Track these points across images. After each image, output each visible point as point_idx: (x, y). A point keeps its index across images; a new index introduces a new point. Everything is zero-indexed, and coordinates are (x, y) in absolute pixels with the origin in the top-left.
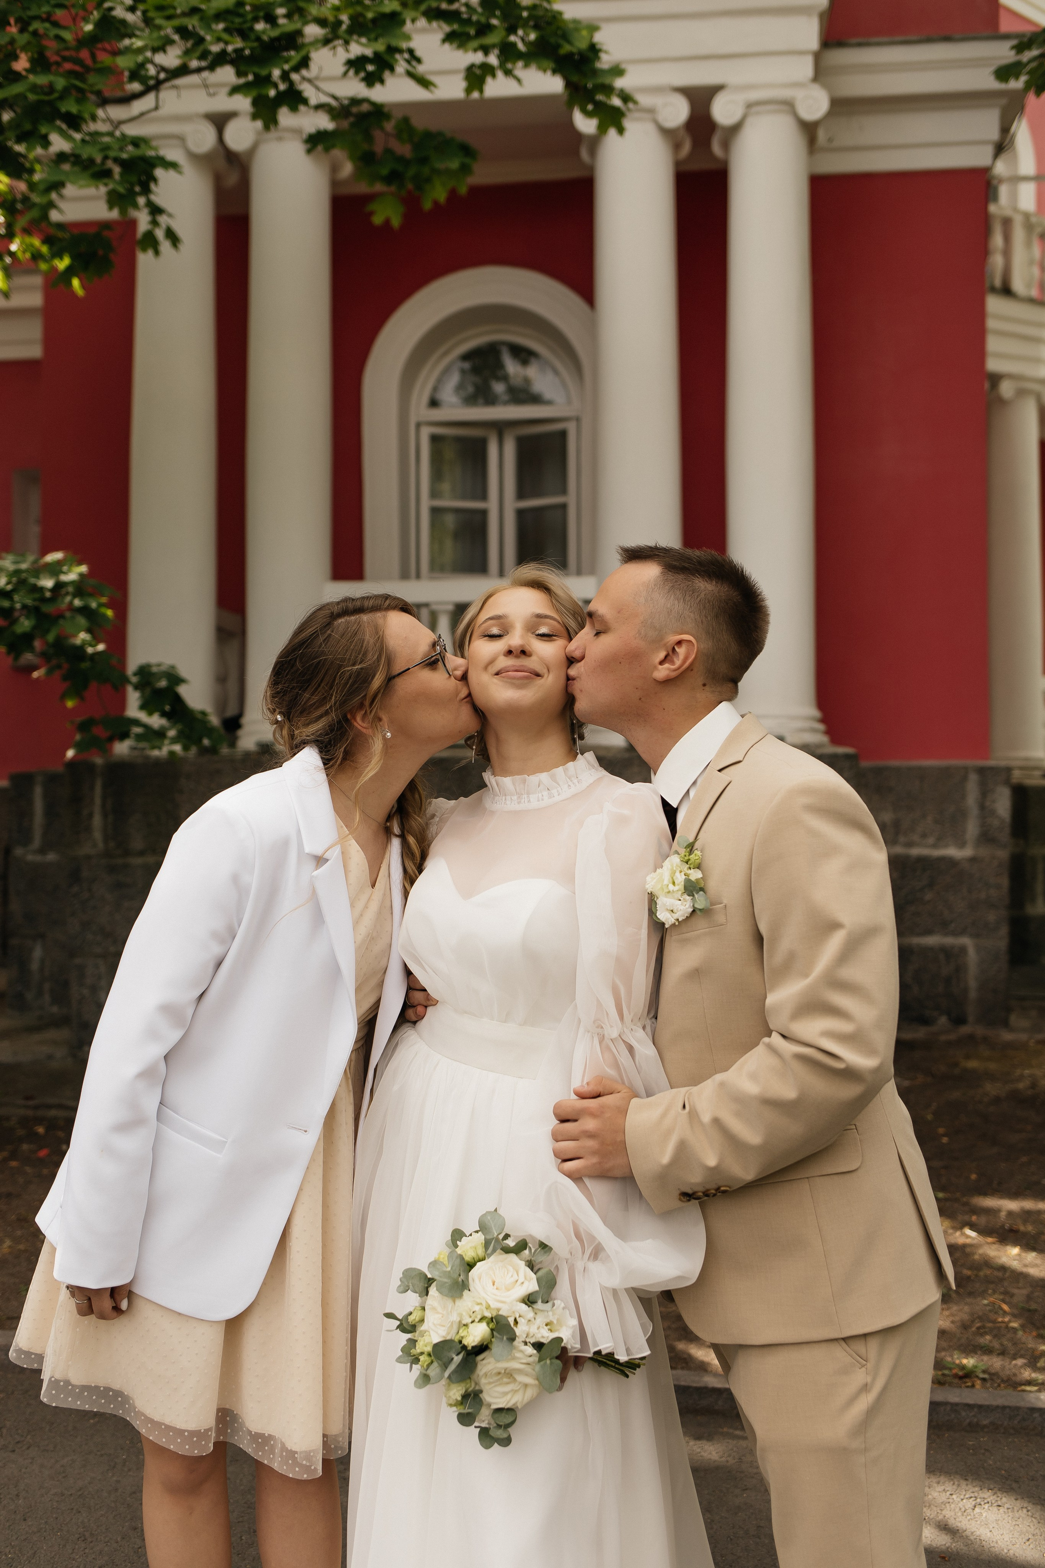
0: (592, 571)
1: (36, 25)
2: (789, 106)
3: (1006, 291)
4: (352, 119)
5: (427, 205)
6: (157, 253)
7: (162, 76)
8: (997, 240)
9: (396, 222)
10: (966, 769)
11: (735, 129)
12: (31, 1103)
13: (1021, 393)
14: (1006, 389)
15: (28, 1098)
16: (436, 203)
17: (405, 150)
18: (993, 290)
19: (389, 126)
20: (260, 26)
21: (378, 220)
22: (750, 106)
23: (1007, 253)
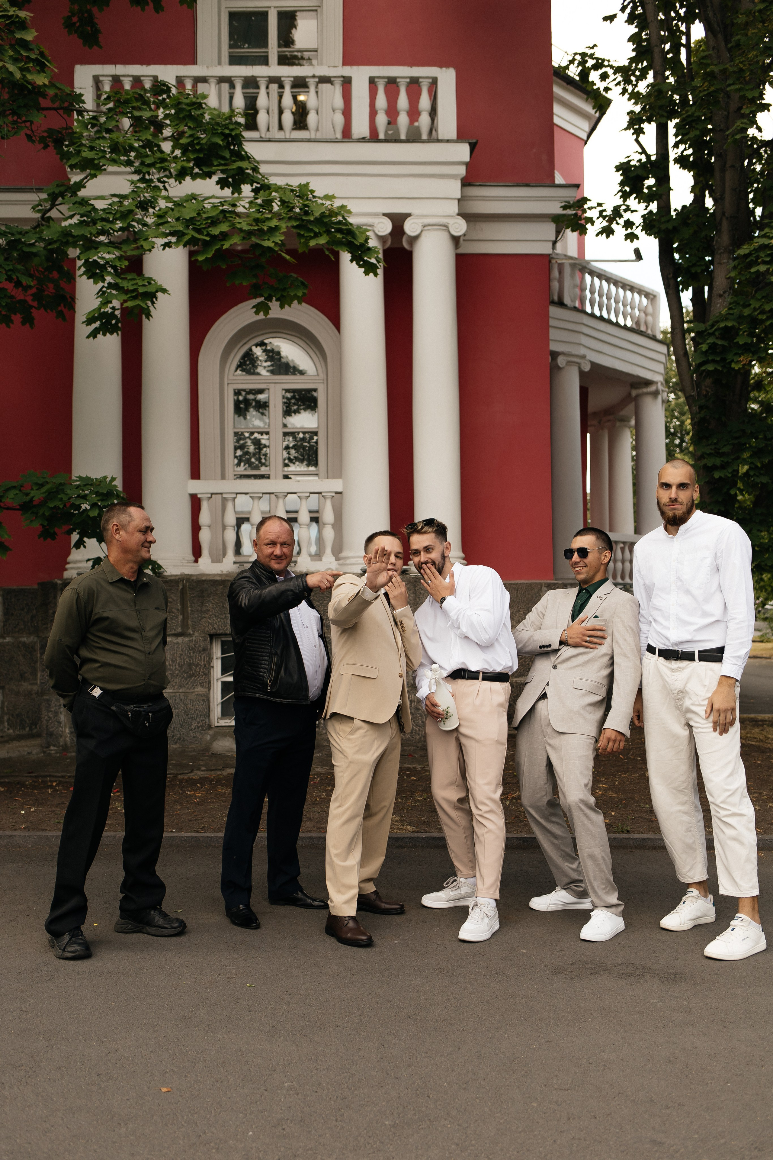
0: (340, 476)
2: (446, 227)
3: (561, 304)
8: (555, 273)
10: (541, 584)
11: (416, 238)
12: (32, 775)
13: (569, 363)
14: (561, 361)
15: (30, 773)
18: (553, 303)
22: (424, 226)
23: (561, 281)
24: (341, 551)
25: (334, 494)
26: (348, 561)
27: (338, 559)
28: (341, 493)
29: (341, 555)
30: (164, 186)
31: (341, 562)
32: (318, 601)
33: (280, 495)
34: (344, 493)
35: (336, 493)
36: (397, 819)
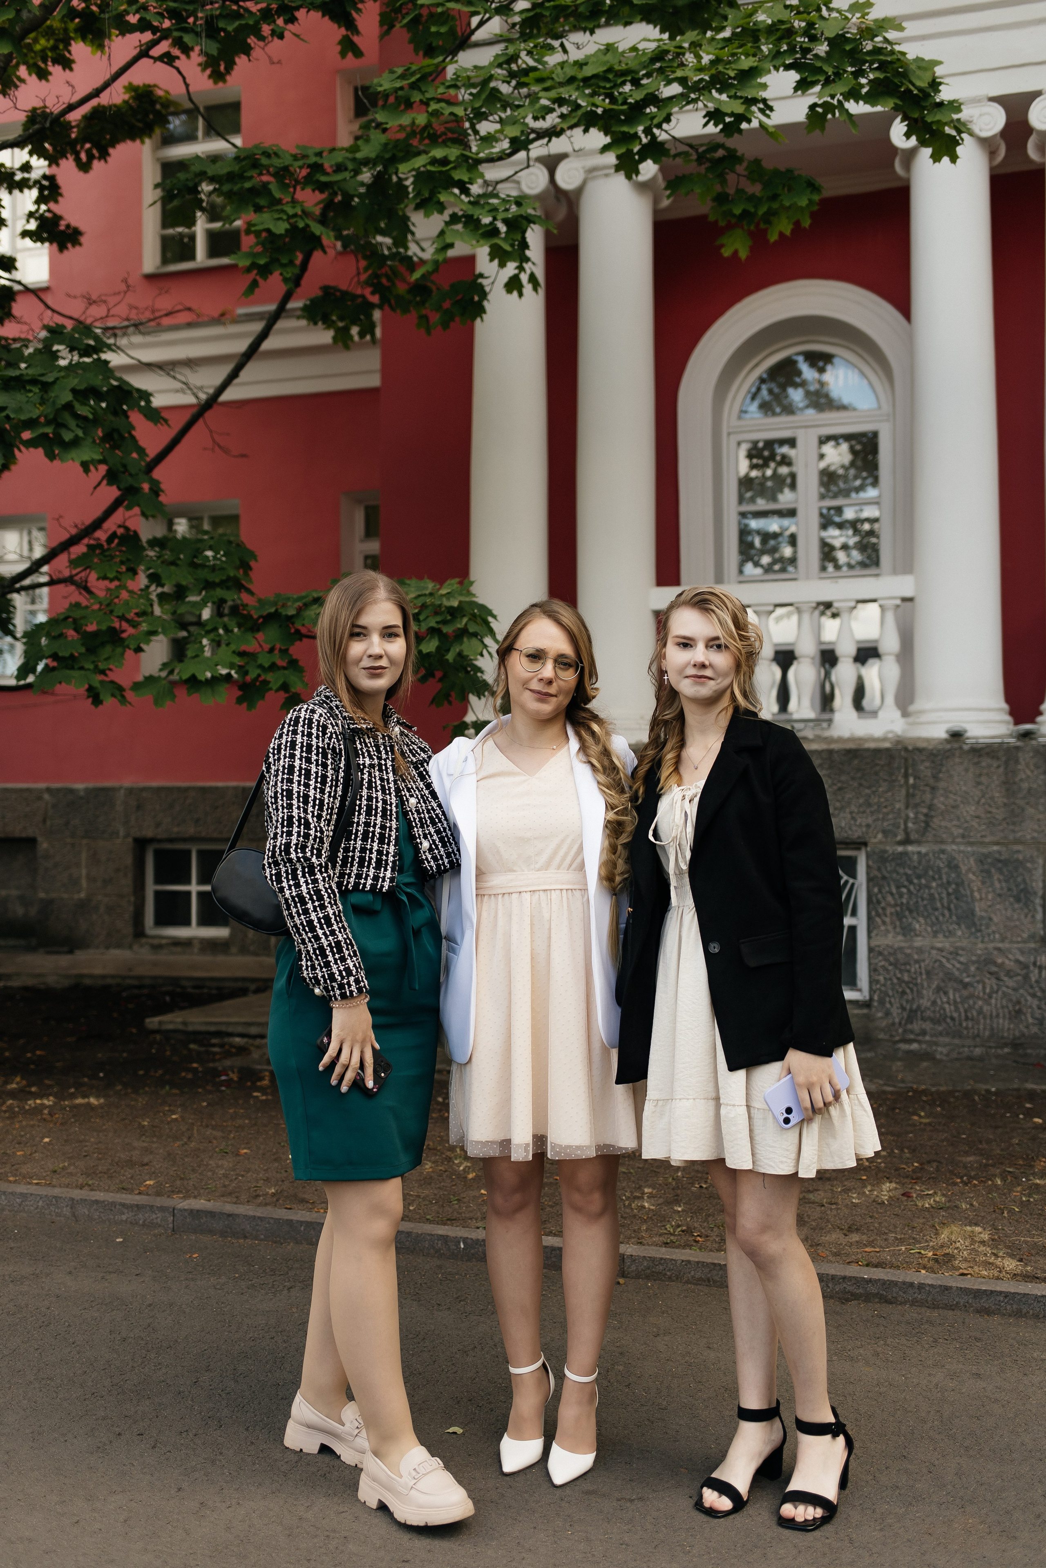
0: (912, 570)
1: (433, 106)
4: (708, 165)
5: (773, 237)
6: (521, 295)
7: (532, 136)
9: (743, 254)
16: (781, 234)
17: (755, 189)
19: (740, 169)
20: (628, 88)
21: (726, 252)
24: (911, 701)
25: (898, 602)
26: (924, 718)
27: (905, 714)
28: (910, 600)
29: (912, 708)
30: (562, 45)
31: (911, 720)
32: (869, 788)
33: (804, 607)
34: (917, 600)
35: (905, 600)
36: (985, 1236)
